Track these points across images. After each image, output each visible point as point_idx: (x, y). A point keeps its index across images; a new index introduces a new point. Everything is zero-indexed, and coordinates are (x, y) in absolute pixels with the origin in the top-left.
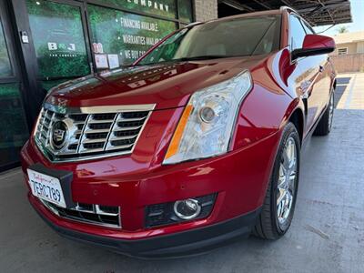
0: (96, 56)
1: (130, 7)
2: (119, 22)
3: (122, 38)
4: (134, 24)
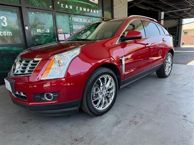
0: (59, 35)
1: (78, 12)
2: (72, 19)
3: (72, 27)
4: (79, 20)
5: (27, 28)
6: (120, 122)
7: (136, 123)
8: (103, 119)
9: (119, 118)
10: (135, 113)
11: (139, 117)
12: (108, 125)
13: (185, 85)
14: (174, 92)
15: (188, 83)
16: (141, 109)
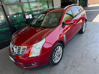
0: (26, 16)
2: (31, 6)
3: (32, 10)
4: (35, 5)
5: (8, 17)
6: (67, 67)
7: (74, 67)
8: (59, 66)
9: (66, 65)
10: (72, 60)
11: (75, 63)
12: (62, 70)
13: (93, 38)
14: (88, 43)
15: (94, 36)
16: (75, 57)
